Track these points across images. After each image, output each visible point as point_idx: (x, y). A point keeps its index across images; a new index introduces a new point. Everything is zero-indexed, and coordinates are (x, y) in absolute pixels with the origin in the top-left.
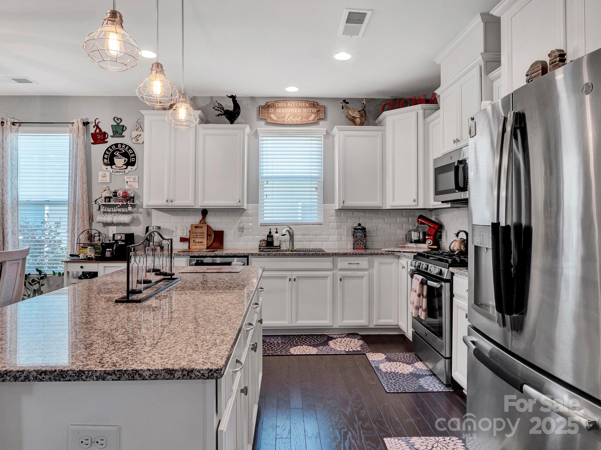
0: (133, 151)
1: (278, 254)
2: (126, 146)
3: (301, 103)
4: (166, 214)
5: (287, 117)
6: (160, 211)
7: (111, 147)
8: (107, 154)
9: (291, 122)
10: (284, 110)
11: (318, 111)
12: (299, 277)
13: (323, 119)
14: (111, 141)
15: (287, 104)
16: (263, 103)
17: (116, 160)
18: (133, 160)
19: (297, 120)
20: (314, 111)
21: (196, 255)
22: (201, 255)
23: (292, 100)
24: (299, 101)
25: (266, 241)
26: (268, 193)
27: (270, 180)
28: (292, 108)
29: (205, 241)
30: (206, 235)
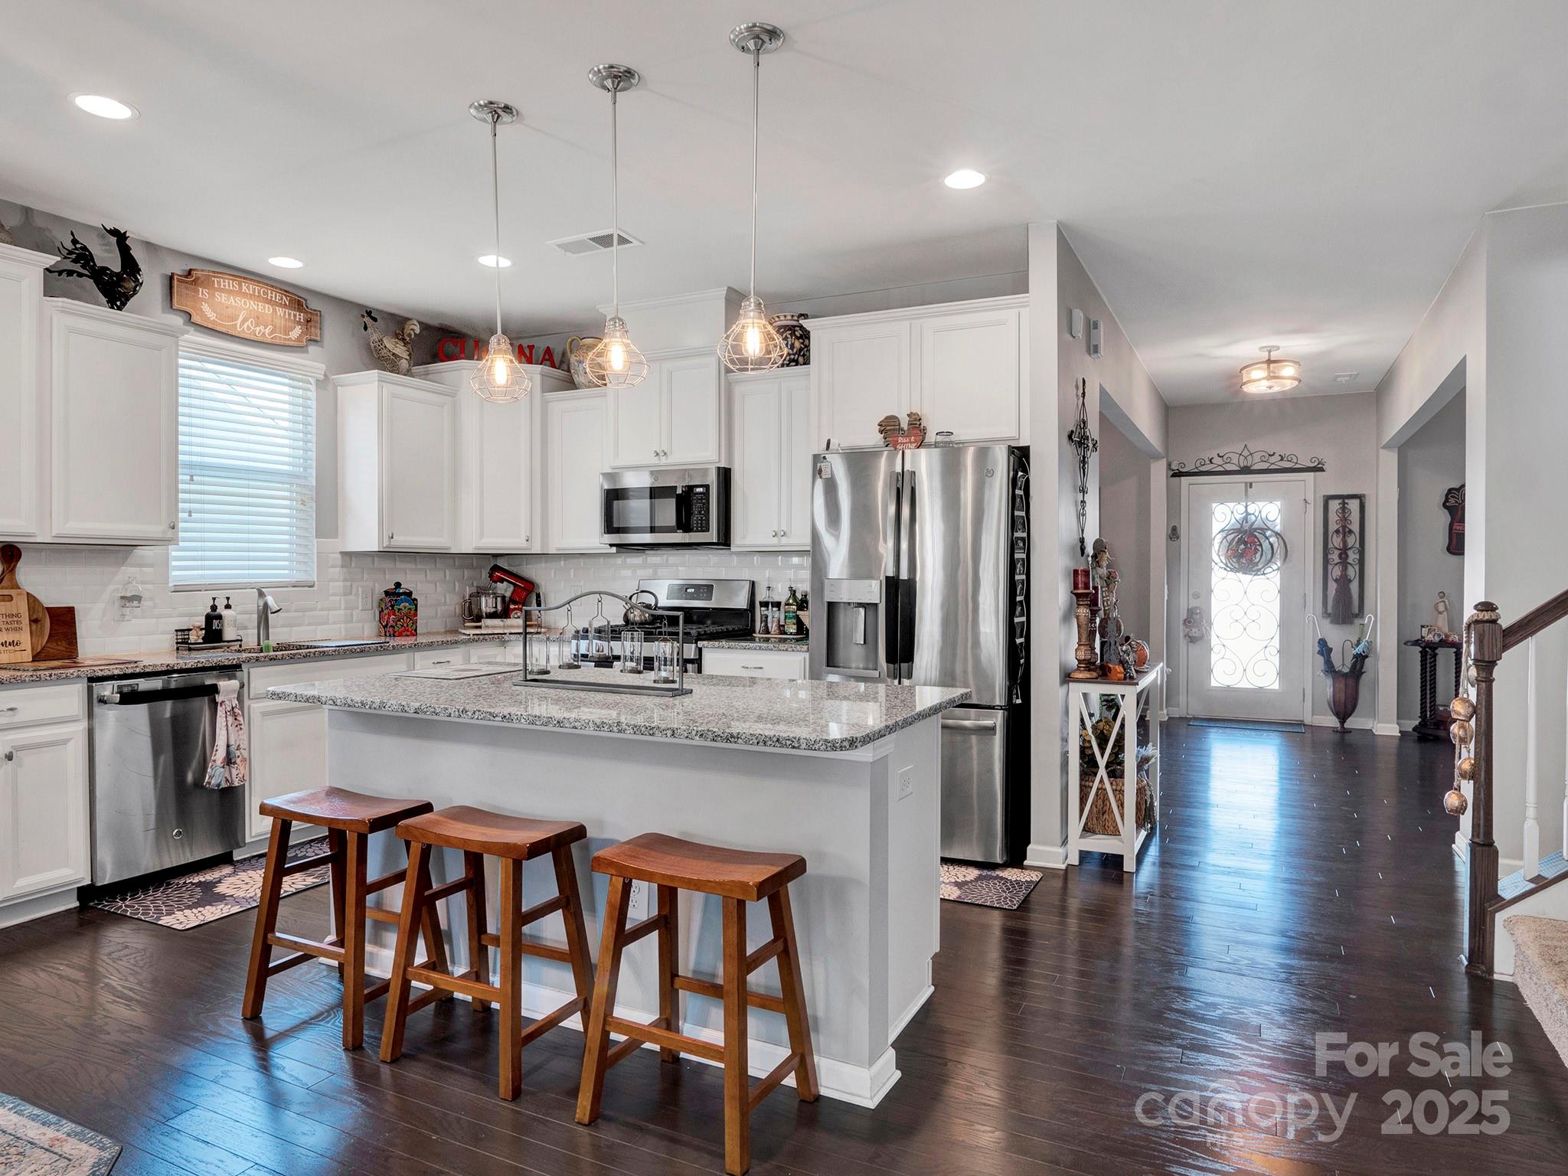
1: (312, 655)
3: (272, 293)
5: (241, 319)
9: (250, 334)
10: (234, 299)
11: (308, 321)
13: (316, 341)
15: (240, 286)
16: (178, 268)
19: (264, 334)
21: (116, 672)
22: (130, 671)
23: (251, 280)
24: (267, 285)
25: (202, 629)
26: (193, 506)
27: (198, 472)
28: (251, 299)
29: (25, 638)
30: (25, 621)
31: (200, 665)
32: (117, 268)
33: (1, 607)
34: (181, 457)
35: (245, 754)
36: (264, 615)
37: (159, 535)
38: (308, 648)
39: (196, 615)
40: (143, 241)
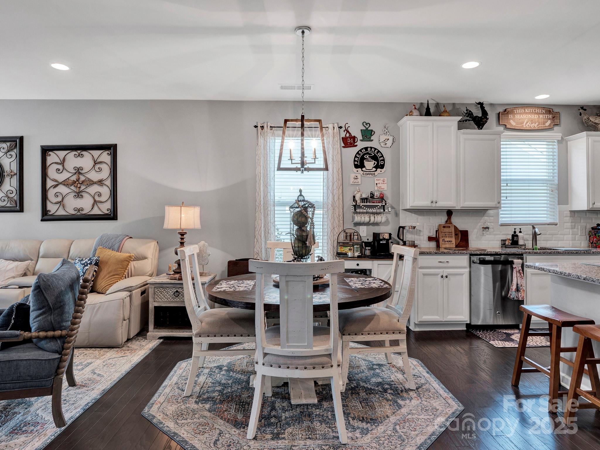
0: (382, 154)
1: (553, 253)
2: (375, 149)
3: (538, 110)
4: (413, 215)
5: (525, 123)
6: (408, 211)
7: (361, 150)
8: (357, 157)
9: (529, 127)
10: (523, 116)
11: (553, 118)
13: (557, 125)
14: (361, 145)
15: (525, 110)
16: (501, 110)
17: (366, 163)
18: (382, 163)
19: (535, 126)
20: (550, 117)
21: (478, 253)
22: (483, 253)
23: (529, 107)
24: (536, 107)
25: (510, 240)
26: (508, 195)
27: (509, 182)
28: (529, 114)
29: (453, 240)
30: (454, 234)
31: (507, 253)
32: (480, 115)
33: (446, 230)
34: (502, 177)
35: (524, 288)
36: (535, 236)
37: (494, 206)
38: (554, 250)
39: (508, 235)
40: (489, 104)
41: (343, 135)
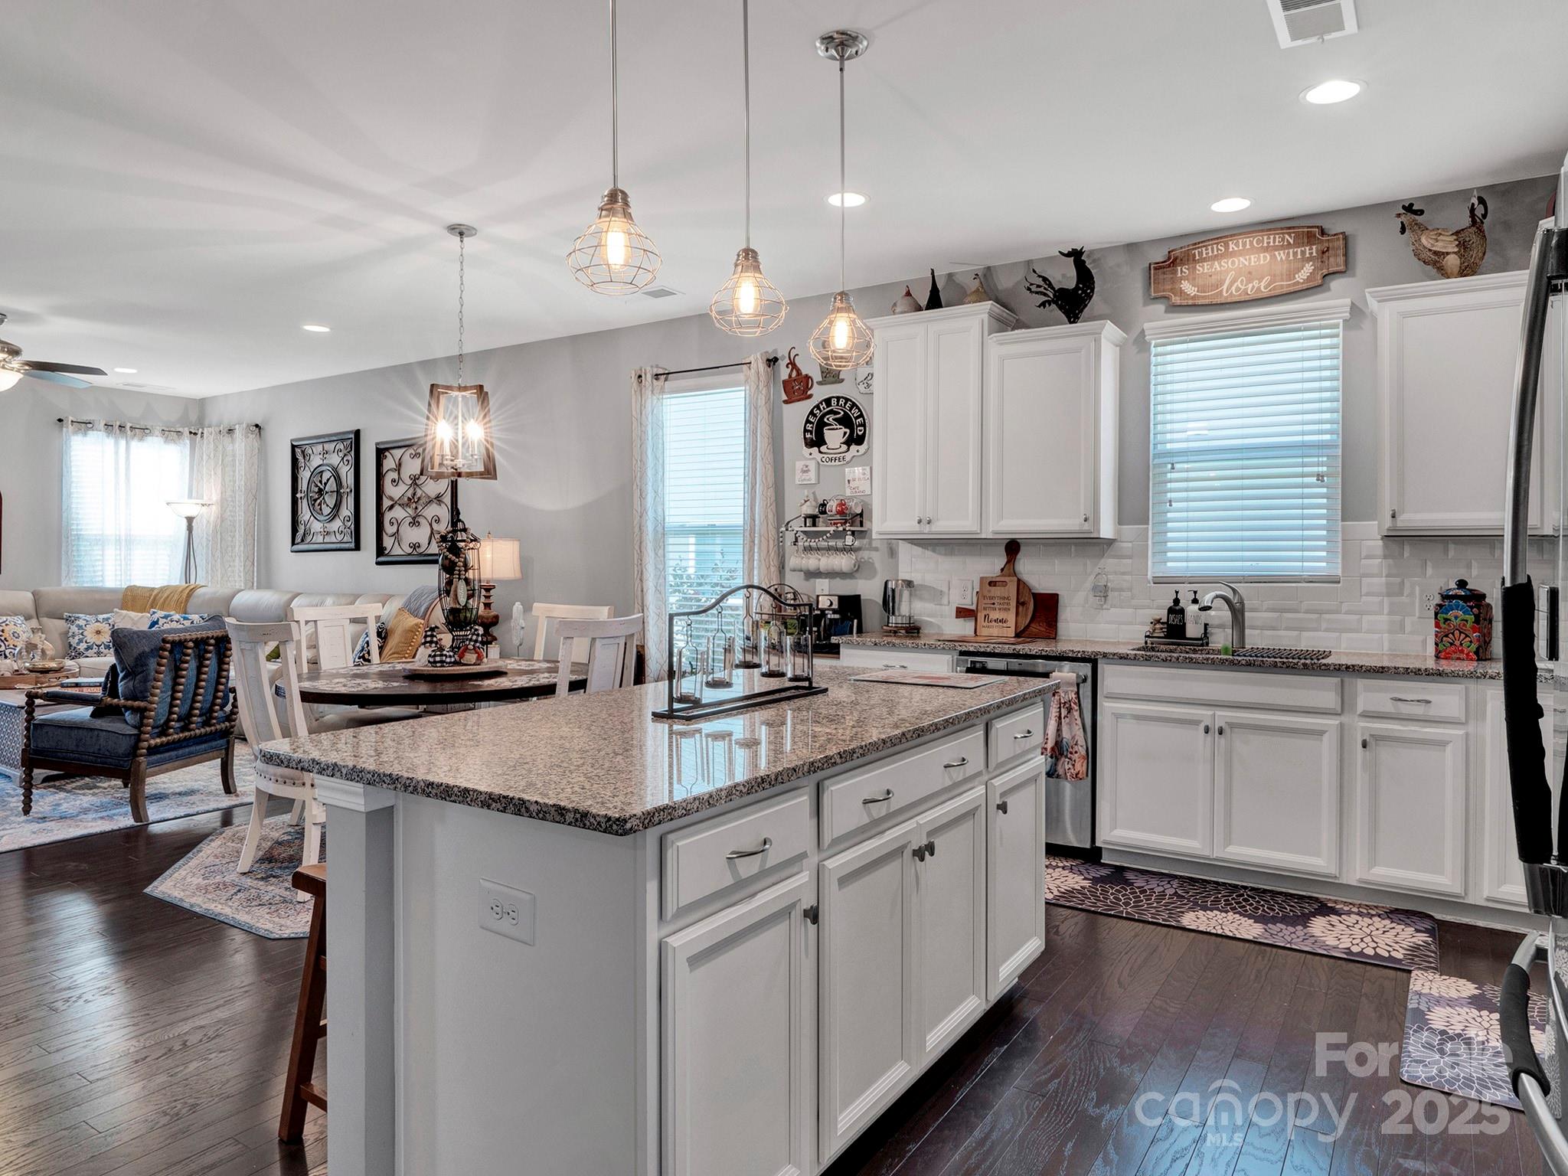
0: (860, 410)
2: (847, 400)
3: (1268, 238)
4: (929, 553)
5: (1228, 282)
6: (915, 544)
7: (818, 407)
8: (811, 423)
9: (1240, 295)
10: (1220, 264)
11: (1323, 253)
12: (1233, 726)
13: (1340, 272)
14: (819, 393)
15: (1227, 246)
17: (828, 434)
18: (860, 431)
19: (1259, 288)
21: (972, 649)
23: (1239, 234)
24: (1263, 231)
26: (1174, 495)
27: (1183, 459)
28: (1241, 255)
29: (1011, 617)
30: (1013, 603)
31: (1044, 653)
33: (997, 591)
41: (784, 373)
